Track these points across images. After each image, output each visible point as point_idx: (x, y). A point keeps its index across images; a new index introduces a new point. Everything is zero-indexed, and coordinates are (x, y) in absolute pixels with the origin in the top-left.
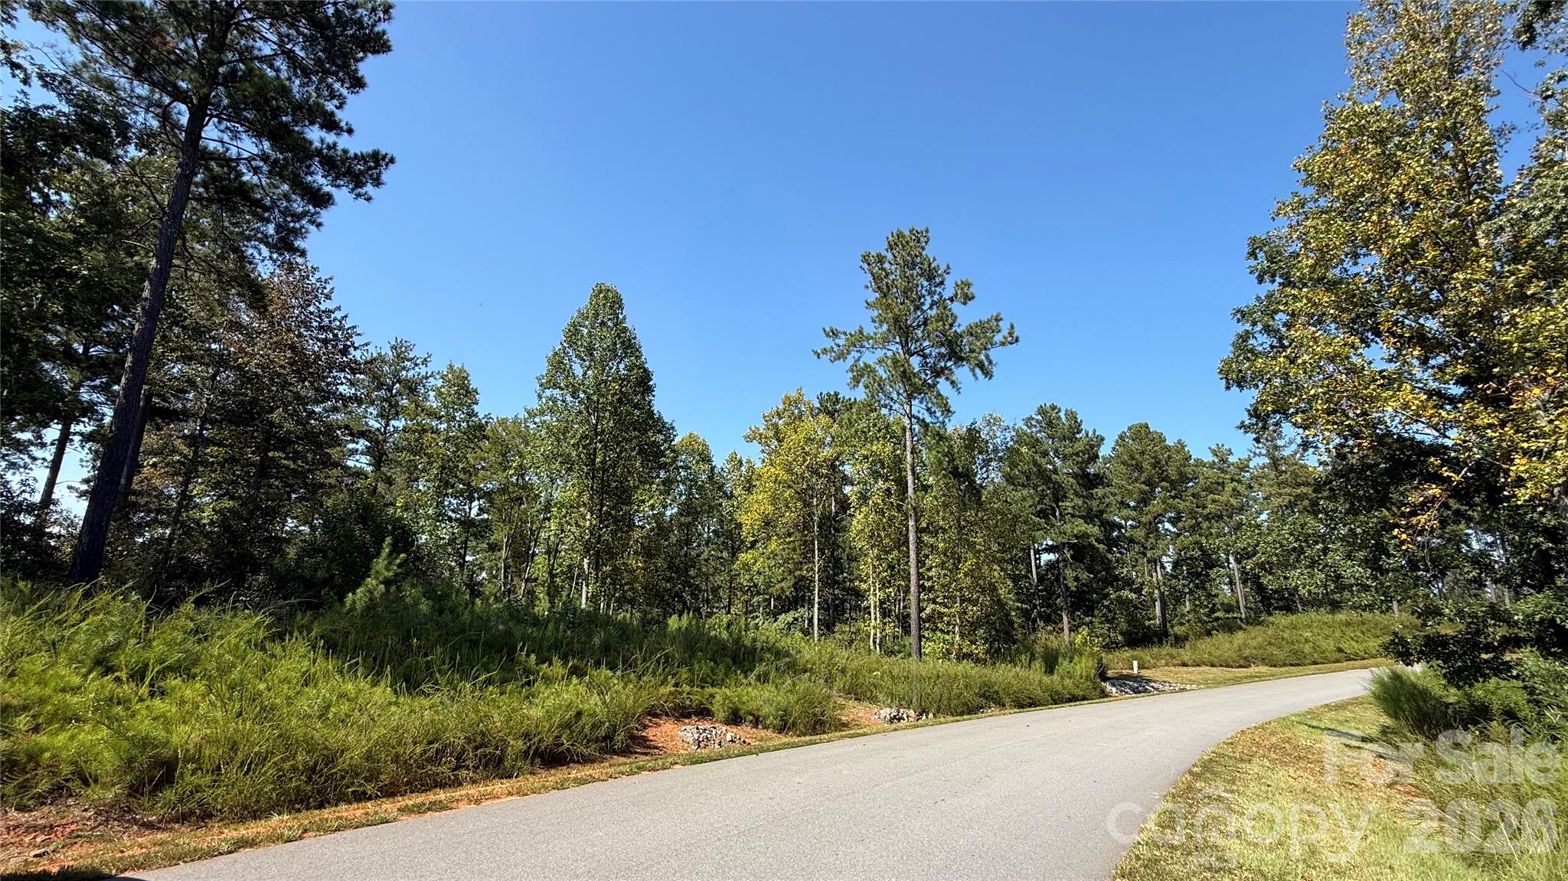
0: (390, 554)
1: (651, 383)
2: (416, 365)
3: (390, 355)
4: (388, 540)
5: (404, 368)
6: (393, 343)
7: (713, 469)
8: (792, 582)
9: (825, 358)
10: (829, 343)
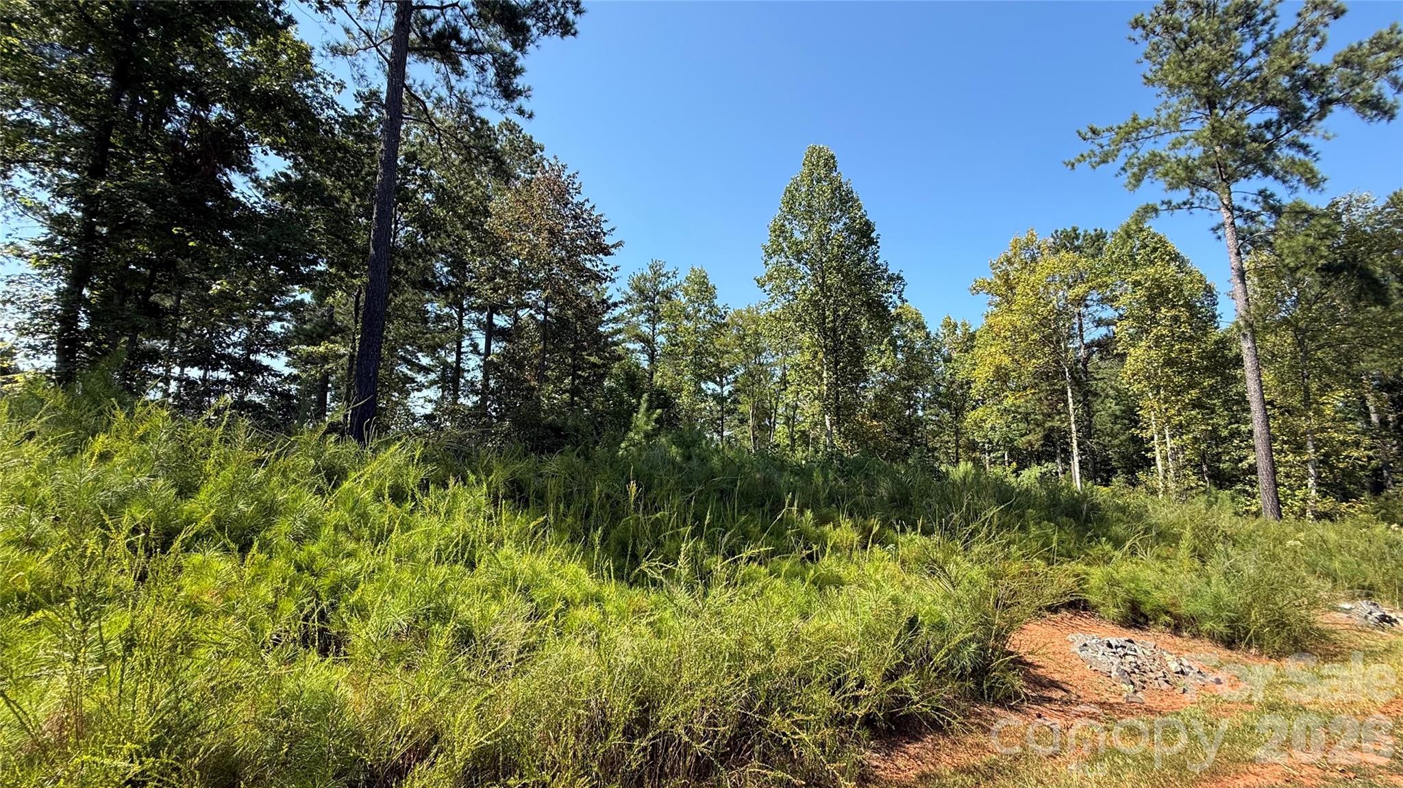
0: (648, 410)
1: (873, 235)
2: (669, 278)
3: (649, 273)
4: (645, 396)
5: (660, 282)
6: (650, 263)
7: (928, 335)
8: (1041, 435)
9: (1084, 167)
10: (1086, 148)
